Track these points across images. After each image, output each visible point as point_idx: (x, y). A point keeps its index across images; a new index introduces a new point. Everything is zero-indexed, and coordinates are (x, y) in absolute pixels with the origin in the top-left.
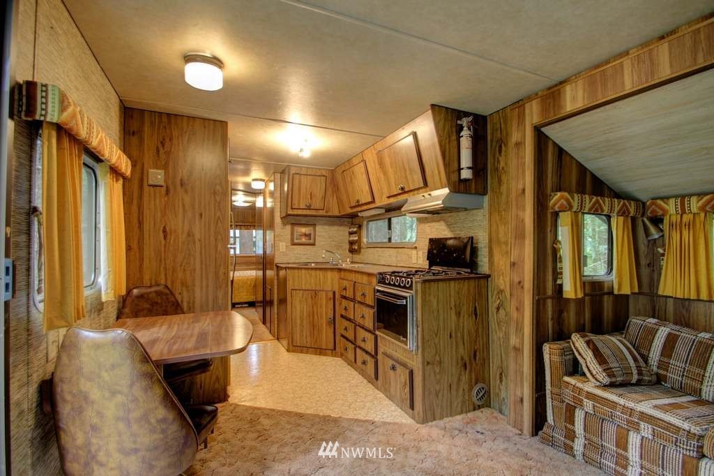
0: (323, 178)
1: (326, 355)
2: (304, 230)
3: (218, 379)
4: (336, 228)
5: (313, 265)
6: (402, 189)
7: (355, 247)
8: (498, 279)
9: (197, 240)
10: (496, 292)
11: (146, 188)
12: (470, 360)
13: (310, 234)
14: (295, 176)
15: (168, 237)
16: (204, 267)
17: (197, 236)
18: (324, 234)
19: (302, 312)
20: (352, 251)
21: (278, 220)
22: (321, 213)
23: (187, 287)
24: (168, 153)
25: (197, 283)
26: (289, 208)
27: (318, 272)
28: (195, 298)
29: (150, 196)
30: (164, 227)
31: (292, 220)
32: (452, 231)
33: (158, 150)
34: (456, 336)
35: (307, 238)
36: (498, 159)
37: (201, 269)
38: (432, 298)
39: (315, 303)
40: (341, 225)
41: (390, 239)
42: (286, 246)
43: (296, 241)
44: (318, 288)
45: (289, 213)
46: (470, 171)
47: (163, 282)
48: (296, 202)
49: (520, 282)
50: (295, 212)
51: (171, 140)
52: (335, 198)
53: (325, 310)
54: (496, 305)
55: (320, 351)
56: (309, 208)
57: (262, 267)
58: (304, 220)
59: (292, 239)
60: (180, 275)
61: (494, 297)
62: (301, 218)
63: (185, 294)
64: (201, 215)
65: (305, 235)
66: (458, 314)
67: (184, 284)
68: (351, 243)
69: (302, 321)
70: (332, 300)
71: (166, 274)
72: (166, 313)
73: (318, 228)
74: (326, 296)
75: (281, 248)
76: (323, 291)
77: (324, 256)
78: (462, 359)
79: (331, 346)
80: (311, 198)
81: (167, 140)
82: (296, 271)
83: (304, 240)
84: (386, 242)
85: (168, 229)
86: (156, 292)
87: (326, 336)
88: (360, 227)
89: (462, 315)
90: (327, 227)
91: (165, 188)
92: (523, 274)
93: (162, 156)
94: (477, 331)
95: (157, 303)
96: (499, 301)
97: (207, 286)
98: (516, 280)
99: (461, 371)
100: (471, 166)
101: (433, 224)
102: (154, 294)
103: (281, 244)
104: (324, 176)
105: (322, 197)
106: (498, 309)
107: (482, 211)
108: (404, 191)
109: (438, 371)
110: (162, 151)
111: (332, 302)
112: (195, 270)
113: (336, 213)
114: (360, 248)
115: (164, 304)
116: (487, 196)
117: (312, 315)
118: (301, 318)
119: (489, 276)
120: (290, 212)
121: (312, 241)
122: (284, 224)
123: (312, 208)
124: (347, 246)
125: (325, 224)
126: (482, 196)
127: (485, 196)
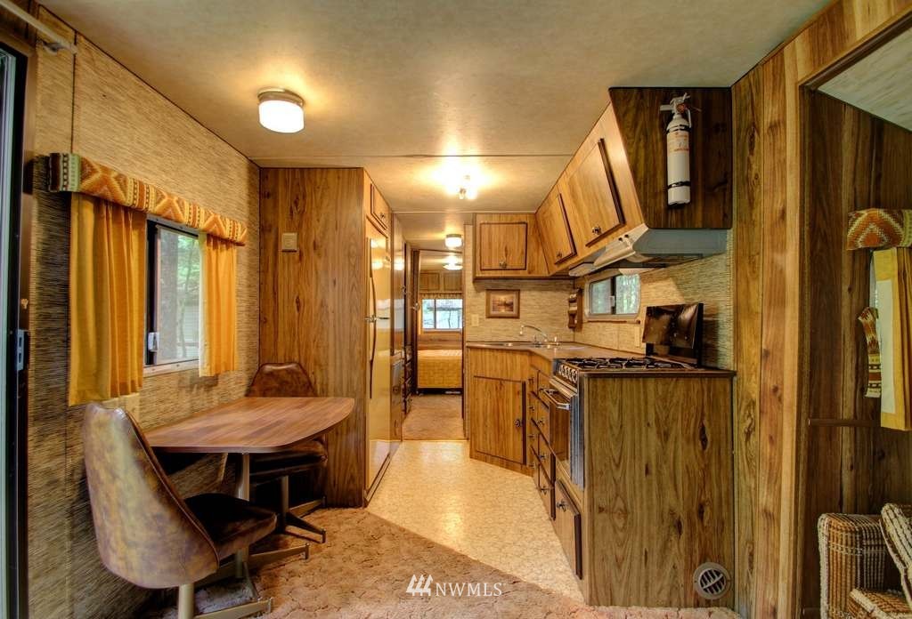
0: (523, 226)
1: (513, 469)
2: (503, 298)
3: (352, 479)
4: (549, 294)
5: (510, 344)
6: (598, 231)
7: (576, 321)
8: (749, 380)
9: (330, 312)
10: (744, 404)
11: (280, 255)
12: (689, 518)
13: (512, 304)
14: (483, 226)
15: (302, 308)
16: (337, 343)
17: (331, 306)
18: (532, 303)
19: (485, 407)
20: (572, 327)
21: (469, 284)
22: (522, 274)
23: (320, 366)
24: (302, 213)
25: (331, 362)
26: (478, 269)
27: (504, 354)
28: (328, 379)
29: (284, 262)
30: (298, 298)
31: (489, 285)
33: (292, 212)
34: (659, 473)
35: (507, 308)
36: (749, 160)
37: (335, 345)
38: (609, 403)
39: (501, 397)
40: (557, 290)
41: (614, 309)
42: (480, 319)
43: (492, 313)
44: (504, 377)
45: (477, 275)
46: (686, 189)
47: (296, 359)
48: (486, 260)
49: (776, 390)
50: (487, 274)
51: (304, 197)
52: (541, 252)
53: (513, 408)
54: (744, 427)
55: (507, 464)
56: (504, 268)
58: (504, 285)
59: (488, 310)
60: (313, 352)
61: (742, 412)
62: (500, 282)
63: (318, 373)
64: (335, 282)
65: (506, 305)
66: (664, 436)
67: (316, 363)
68: (572, 315)
69: (485, 420)
70: (521, 393)
71: (299, 351)
72: (295, 394)
73: (522, 295)
74: (514, 388)
75: (473, 320)
76: (510, 381)
77: (521, 333)
78: (672, 513)
79: (520, 458)
80: (506, 255)
81: (300, 197)
82: (479, 352)
83: (503, 311)
84: (607, 314)
85: (301, 300)
86: (286, 370)
87: (514, 443)
88: (581, 292)
89: (672, 438)
90: (535, 293)
91: (298, 252)
92: (782, 374)
93: (296, 217)
94: (706, 469)
95: (287, 382)
96: (749, 421)
97: (341, 366)
98: (771, 384)
99: (669, 535)
100: (688, 180)
102: (285, 372)
103: (473, 316)
104: (524, 223)
105: (522, 253)
106: (748, 434)
107: (724, 257)
108: (600, 234)
109: (621, 525)
110: (295, 211)
111: (521, 396)
112: (328, 346)
113: (545, 273)
114: (581, 322)
115: (294, 385)
116: (731, 230)
117: (497, 412)
118: (483, 413)
119: (734, 374)
120: (480, 274)
121: (514, 313)
122: (478, 291)
123: (508, 267)
124: (567, 320)
125: (534, 289)
126: (723, 232)
127: (728, 231)
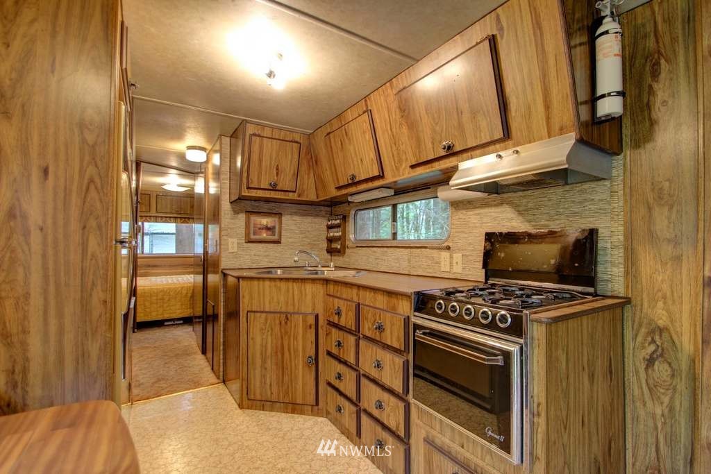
0: (296, 144)
1: (301, 413)
2: (265, 221)
4: (309, 219)
5: (279, 272)
6: (449, 148)
7: (335, 248)
8: (652, 307)
10: (645, 329)
12: (604, 460)
13: (274, 227)
14: (254, 138)
17: (35, 218)
18: (293, 227)
19: (264, 347)
20: (331, 251)
21: (226, 206)
22: (291, 196)
26: (245, 186)
27: (290, 284)
31: (249, 205)
32: (529, 221)
34: (589, 421)
35: (269, 233)
36: (650, 87)
39: (286, 333)
40: (317, 216)
41: (395, 235)
42: (238, 243)
43: (253, 237)
44: (290, 309)
45: (243, 194)
46: (620, 99)
48: (254, 177)
50: (254, 193)
52: (312, 175)
53: (302, 344)
54: (644, 354)
55: (294, 408)
56: (274, 188)
57: (201, 270)
58: (265, 207)
59: (247, 234)
62: (262, 204)
65: (268, 229)
66: (592, 376)
68: (330, 240)
69: (264, 361)
70: (313, 327)
73: (284, 218)
74: (305, 321)
75: (230, 247)
76: (298, 313)
77: (296, 259)
78: (596, 461)
79: (312, 399)
80: (277, 174)
82: (256, 283)
83: (264, 235)
84: (390, 240)
87: (303, 381)
88: (345, 218)
89: (596, 376)
90: (297, 218)
96: (652, 348)
101: (486, 210)
103: (230, 240)
104: (297, 142)
105: (294, 174)
106: (651, 361)
107: (607, 183)
108: (451, 152)
111: (313, 330)
113: (313, 197)
114: (344, 247)
116: (621, 156)
117: (280, 351)
118: (262, 354)
120: (246, 193)
121: (276, 237)
122: (236, 212)
123: (278, 188)
124: (325, 245)
125: (296, 214)
126: (608, 158)
127: (616, 157)
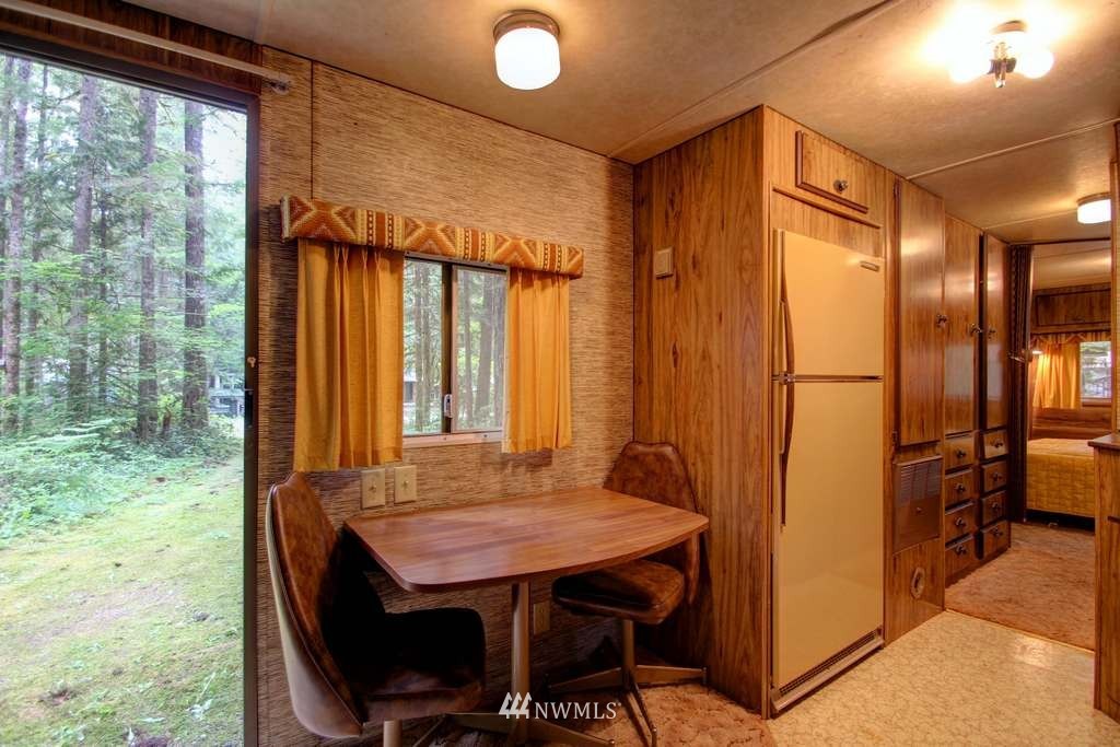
3: (746, 655)
9: (714, 367)
11: (654, 279)
15: (679, 360)
16: (725, 418)
17: (715, 358)
23: (702, 454)
24: (678, 215)
25: (716, 449)
28: (711, 477)
29: (659, 295)
30: (675, 346)
33: (667, 216)
37: (722, 422)
47: (673, 439)
51: (681, 189)
60: (693, 430)
63: (699, 464)
64: (720, 317)
67: (697, 448)
71: (676, 428)
81: (677, 192)
85: (678, 350)
86: (655, 455)
91: (674, 278)
93: (672, 224)
95: (653, 473)
97: (730, 461)
102: (651, 457)
110: (671, 214)
112: (712, 424)
115: (664, 478)
